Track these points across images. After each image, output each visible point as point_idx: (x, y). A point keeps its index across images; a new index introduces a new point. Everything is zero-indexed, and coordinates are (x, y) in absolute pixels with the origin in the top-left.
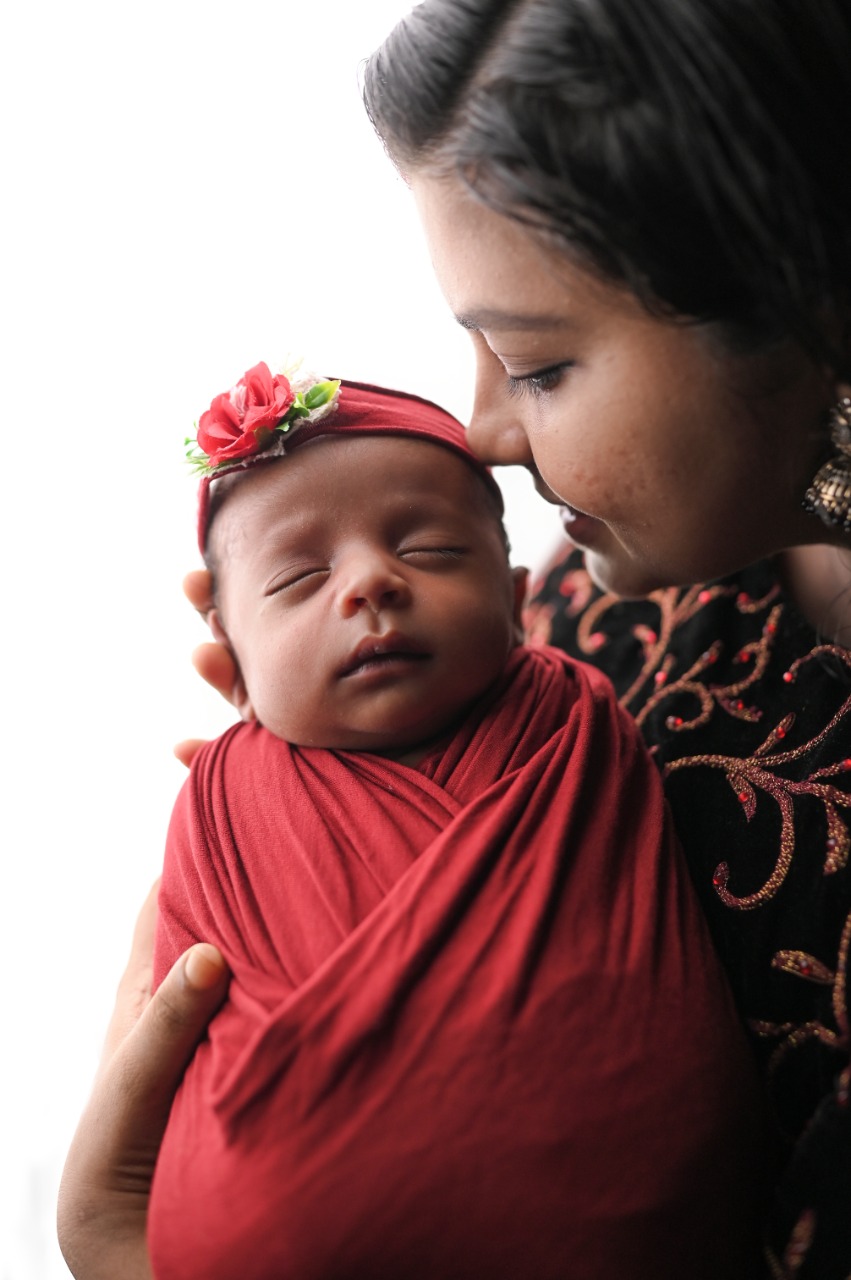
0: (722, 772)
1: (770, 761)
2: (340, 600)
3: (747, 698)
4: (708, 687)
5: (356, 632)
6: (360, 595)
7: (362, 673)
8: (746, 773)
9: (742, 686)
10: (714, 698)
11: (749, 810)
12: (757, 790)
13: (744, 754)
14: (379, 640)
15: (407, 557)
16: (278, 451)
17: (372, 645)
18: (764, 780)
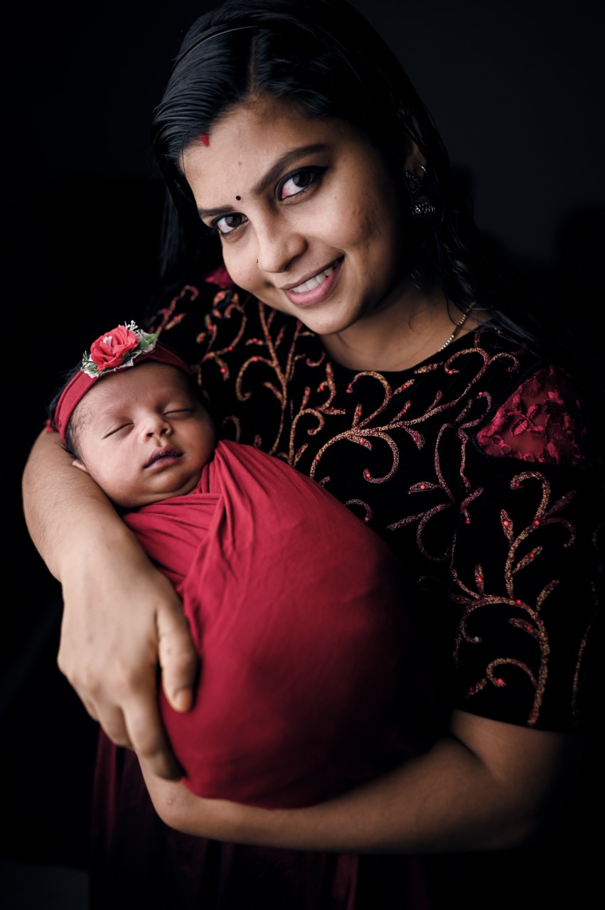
0: (345, 440)
1: (362, 424)
2: (143, 434)
3: (334, 404)
4: (313, 408)
5: (151, 448)
6: (151, 432)
7: (155, 466)
8: (356, 435)
9: (329, 402)
10: (320, 412)
11: (368, 445)
12: (367, 438)
13: (349, 428)
14: (160, 450)
15: (169, 415)
16: (130, 364)
17: (159, 453)
18: (366, 432)
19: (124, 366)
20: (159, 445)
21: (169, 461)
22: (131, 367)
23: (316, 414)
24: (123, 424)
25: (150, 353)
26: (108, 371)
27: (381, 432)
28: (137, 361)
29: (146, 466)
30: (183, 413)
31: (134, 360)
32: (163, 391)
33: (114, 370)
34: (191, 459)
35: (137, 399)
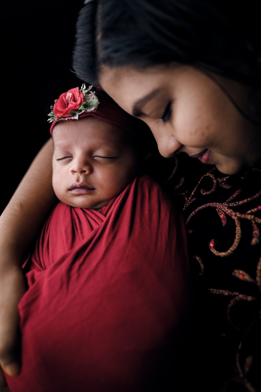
1: (231, 205)
5: (73, 181)
14: (78, 184)
15: (95, 158)
16: (76, 118)
17: (76, 185)
18: (229, 211)
19: (72, 118)
20: (78, 180)
21: (83, 191)
22: (75, 120)
23: (215, 181)
24: (66, 156)
25: (91, 112)
26: (62, 119)
27: (235, 216)
28: (81, 116)
29: (70, 190)
30: (106, 159)
31: (79, 115)
32: (94, 141)
33: (66, 119)
34: (101, 193)
35: (76, 142)
